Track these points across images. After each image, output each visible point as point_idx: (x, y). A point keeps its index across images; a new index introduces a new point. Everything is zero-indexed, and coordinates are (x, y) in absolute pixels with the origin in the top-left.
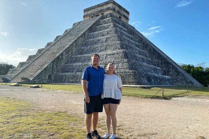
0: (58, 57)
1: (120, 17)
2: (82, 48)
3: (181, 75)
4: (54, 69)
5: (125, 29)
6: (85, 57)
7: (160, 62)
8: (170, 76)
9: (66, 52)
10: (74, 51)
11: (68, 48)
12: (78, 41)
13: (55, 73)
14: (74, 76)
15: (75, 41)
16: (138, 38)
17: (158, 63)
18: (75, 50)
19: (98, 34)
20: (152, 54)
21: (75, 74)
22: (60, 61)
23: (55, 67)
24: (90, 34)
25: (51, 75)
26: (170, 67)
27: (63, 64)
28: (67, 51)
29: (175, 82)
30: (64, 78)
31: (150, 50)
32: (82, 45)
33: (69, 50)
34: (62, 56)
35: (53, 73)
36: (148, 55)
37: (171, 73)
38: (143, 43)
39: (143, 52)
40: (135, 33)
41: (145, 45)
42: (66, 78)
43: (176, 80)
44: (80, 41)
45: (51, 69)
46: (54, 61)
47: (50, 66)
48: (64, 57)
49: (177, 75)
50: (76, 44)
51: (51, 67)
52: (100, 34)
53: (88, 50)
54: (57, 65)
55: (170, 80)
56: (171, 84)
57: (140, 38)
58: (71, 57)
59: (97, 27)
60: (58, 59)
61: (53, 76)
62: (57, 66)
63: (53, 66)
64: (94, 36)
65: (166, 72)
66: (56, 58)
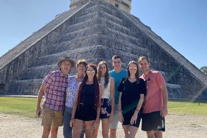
0: (17, 58)
1: (117, 5)
2: (54, 45)
3: (195, 82)
4: (10, 75)
5: (118, 19)
6: (53, 57)
7: (166, 64)
8: (180, 84)
9: (30, 51)
10: (43, 51)
11: (34, 45)
12: (50, 37)
13: (11, 80)
14: (30, 84)
15: (45, 37)
16: (136, 31)
17: (163, 65)
18: (44, 48)
19: (78, 27)
20: (154, 53)
21: (31, 82)
22: (20, 64)
23: (11, 72)
24: (69, 27)
25: (4, 83)
26: (180, 72)
27: (24, 68)
28: (32, 50)
29: (188, 94)
30: (19, 88)
31: (152, 46)
32: (56, 42)
33: (35, 49)
34: (24, 56)
35: (8, 80)
36: (148, 54)
37: (182, 79)
38: (143, 38)
39: (140, 50)
40: (131, 24)
41: (146, 40)
42: (21, 88)
43: (189, 90)
44: (53, 36)
45: (5, 75)
46: (10, 64)
47: (4, 71)
48: (27, 59)
49: (190, 83)
50: (47, 41)
51: (6, 72)
52: (80, 27)
53: (59, 48)
54: (15, 69)
55: (178, 91)
56: (179, 97)
57: (139, 30)
58: (37, 58)
59: (80, 17)
60: (18, 61)
61: (7, 84)
62: (15, 71)
63: (8, 70)
64: (73, 29)
65: (175, 78)
66: (13, 60)
